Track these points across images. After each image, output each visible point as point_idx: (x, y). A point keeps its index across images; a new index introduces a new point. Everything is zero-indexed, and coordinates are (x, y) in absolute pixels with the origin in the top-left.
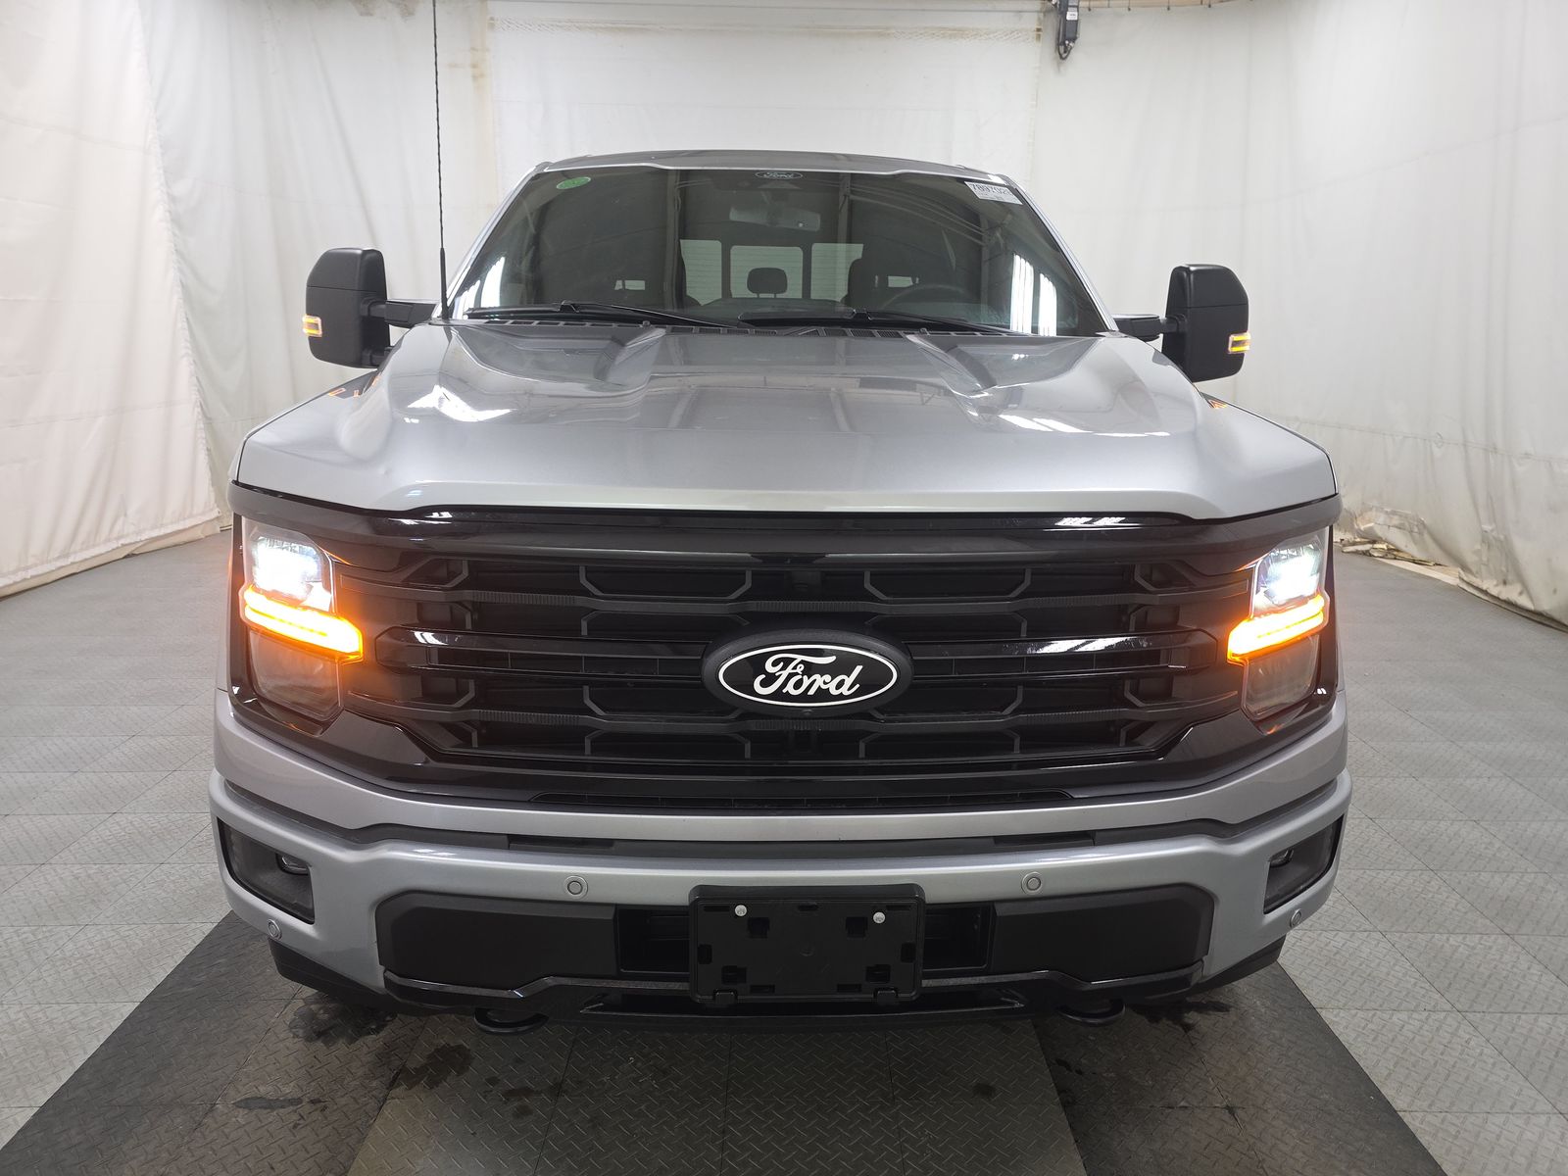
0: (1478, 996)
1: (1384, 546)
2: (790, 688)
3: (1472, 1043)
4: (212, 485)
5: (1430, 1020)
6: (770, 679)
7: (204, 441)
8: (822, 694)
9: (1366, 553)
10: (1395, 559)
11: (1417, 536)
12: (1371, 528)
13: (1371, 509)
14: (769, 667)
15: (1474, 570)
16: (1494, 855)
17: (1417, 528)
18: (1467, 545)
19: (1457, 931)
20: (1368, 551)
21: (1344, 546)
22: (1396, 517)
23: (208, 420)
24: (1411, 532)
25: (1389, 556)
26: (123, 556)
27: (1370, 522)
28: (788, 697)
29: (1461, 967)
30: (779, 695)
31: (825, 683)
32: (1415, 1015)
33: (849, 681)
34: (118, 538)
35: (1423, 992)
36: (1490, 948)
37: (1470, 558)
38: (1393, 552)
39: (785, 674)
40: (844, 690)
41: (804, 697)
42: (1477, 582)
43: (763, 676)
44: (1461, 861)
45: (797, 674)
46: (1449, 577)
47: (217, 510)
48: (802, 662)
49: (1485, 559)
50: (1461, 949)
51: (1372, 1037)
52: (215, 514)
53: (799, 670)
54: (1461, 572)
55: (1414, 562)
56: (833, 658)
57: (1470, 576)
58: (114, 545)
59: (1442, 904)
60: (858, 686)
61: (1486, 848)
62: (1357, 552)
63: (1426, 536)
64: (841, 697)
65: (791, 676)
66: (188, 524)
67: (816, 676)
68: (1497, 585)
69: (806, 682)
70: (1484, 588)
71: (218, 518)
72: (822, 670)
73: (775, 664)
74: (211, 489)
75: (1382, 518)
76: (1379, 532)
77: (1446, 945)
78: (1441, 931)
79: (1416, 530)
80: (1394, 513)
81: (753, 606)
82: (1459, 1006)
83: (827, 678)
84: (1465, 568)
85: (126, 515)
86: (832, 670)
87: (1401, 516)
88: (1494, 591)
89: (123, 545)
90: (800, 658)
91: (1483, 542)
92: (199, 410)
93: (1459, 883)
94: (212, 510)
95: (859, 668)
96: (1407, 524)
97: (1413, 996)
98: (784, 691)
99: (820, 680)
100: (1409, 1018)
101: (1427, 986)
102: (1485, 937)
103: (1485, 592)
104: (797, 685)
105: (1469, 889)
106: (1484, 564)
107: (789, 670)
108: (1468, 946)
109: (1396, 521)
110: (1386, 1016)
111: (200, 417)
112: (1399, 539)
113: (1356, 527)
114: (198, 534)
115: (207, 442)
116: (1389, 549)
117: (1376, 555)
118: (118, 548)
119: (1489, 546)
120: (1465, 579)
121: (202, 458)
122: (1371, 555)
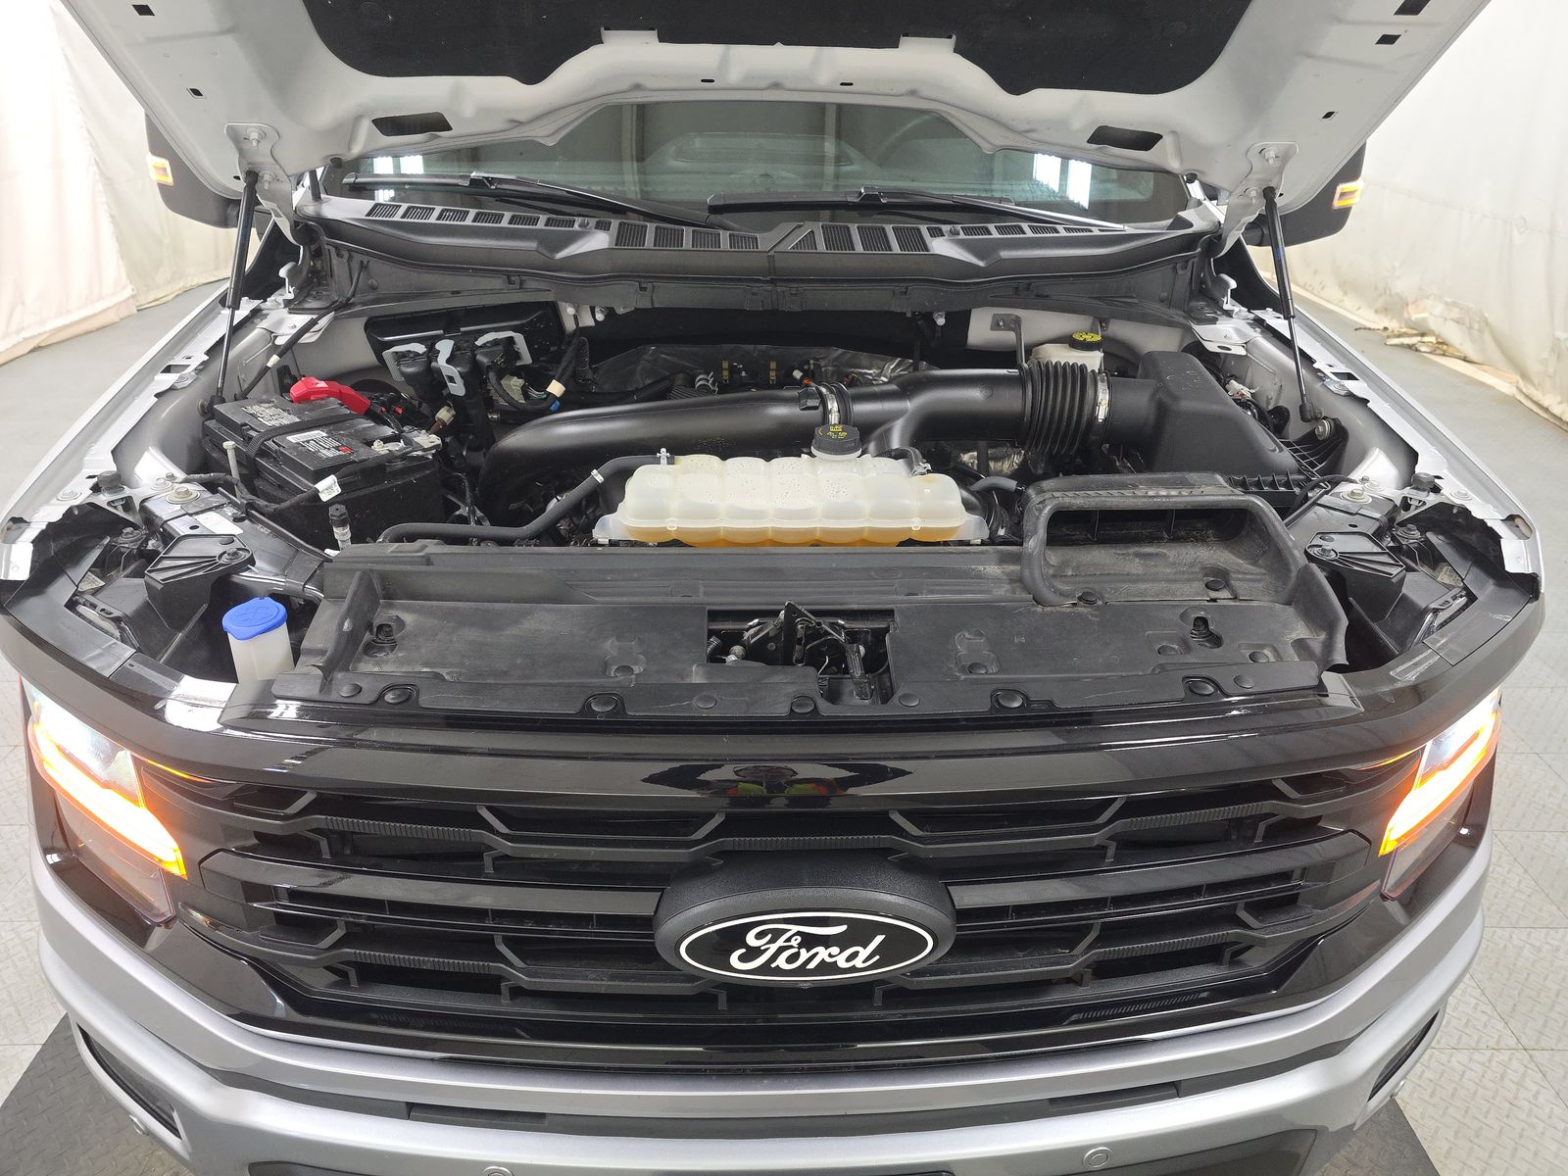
0: (1546, 1023)
1: (1433, 339)
2: (781, 962)
3: (1541, 1098)
4: (122, 258)
5: (1494, 1064)
6: (753, 953)
7: (106, 207)
8: (826, 967)
9: (1410, 347)
10: (1444, 355)
11: (1476, 333)
12: (1424, 319)
13: (1428, 297)
14: (751, 939)
15: (1536, 382)
16: (1560, 806)
17: (1475, 323)
18: (1533, 351)
19: (1522, 924)
20: (1414, 345)
21: (1388, 337)
22: (1456, 310)
23: (109, 182)
24: (1470, 328)
25: (1438, 352)
26: (27, 351)
27: (1424, 310)
28: (779, 971)
29: (1526, 979)
30: (765, 969)
31: (830, 956)
32: (1477, 1056)
33: (864, 953)
34: (18, 332)
35: (1484, 1018)
36: (1558, 949)
37: (1534, 368)
38: (1442, 347)
39: (774, 948)
40: (858, 963)
41: (802, 970)
42: (1537, 395)
43: (744, 950)
44: (1524, 815)
45: (792, 947)
46: (1504, 384)
47: (130, 287)
48: (799, 933)
49: (1551, 370)
50: (1525, 951)
51: (1430, 1090)
52: (128, 292)
53: (795, 942)
54: (1521, 381)
55: (1465, 359)
56: (844, 928)
57: (1529, 386)
58: (14, 340)
59: (1504, 882)
60: (878, 957)
61: (1550, 795)
62: (1402, 346)
63: (1487, 337)
64: (854, 969)
65: (781, 950)
66: (99, 307)
67: (820, 949)
68: (1561, 403)
69: (804, 955)
70: (1545, 405)
71: (133, 297)
72: (826, 941)
73: (759, 936)
74: (121, 262)
75: (1439, 309)
76: (1433, 325)
77: (1509, 945)
78: (1503, 924)
79: (1476, 326)
80: (1454, 304)
81: (729, 842)
82: (1525, 1041)
83: (835, 950)
84: (1525, 376)
85: (23, 304)
86: (842, 942)
87: (1461, 309)
88: (1557, 410)
89: (25, 339)
90: (795, 928)
91: (1553, 350)
92: (95, 168)
93: (1522, 849)
94: (124, 288)
95: (879, 939)
96: (1467, 320)
97: (1474, 1027)
98: (773, 966)
99: (822, 953)
100: (1471, 1060)
101: (1489, 1009)
102: (1552, 932)
103: (1546, 410)
104: (792, 959)
105: (1532, 858)
106: (1550, 377)
107: (780, 942)
108: (1533, 946)
109: (1455, 313)
110: (1444, 1058)
111: (97, 177)
112: (1455, 336)
113: (1406, 315)
114: (112, 317)
115: (109, 207)
116: (1438, 343)
117: (1423, 349)
118: (19, 343)
119: (1559, 357)
120: (1524, 390)
121: (107, 230)
122: (1417, 350)
